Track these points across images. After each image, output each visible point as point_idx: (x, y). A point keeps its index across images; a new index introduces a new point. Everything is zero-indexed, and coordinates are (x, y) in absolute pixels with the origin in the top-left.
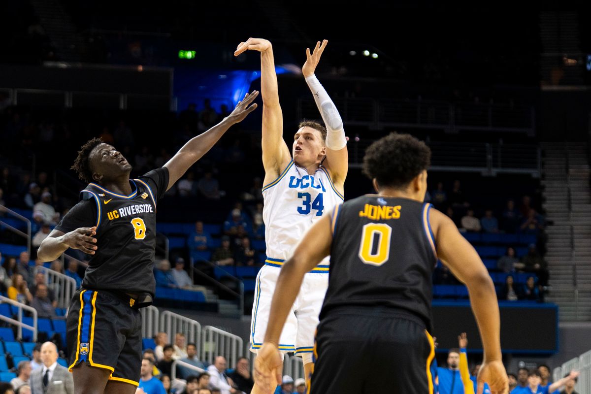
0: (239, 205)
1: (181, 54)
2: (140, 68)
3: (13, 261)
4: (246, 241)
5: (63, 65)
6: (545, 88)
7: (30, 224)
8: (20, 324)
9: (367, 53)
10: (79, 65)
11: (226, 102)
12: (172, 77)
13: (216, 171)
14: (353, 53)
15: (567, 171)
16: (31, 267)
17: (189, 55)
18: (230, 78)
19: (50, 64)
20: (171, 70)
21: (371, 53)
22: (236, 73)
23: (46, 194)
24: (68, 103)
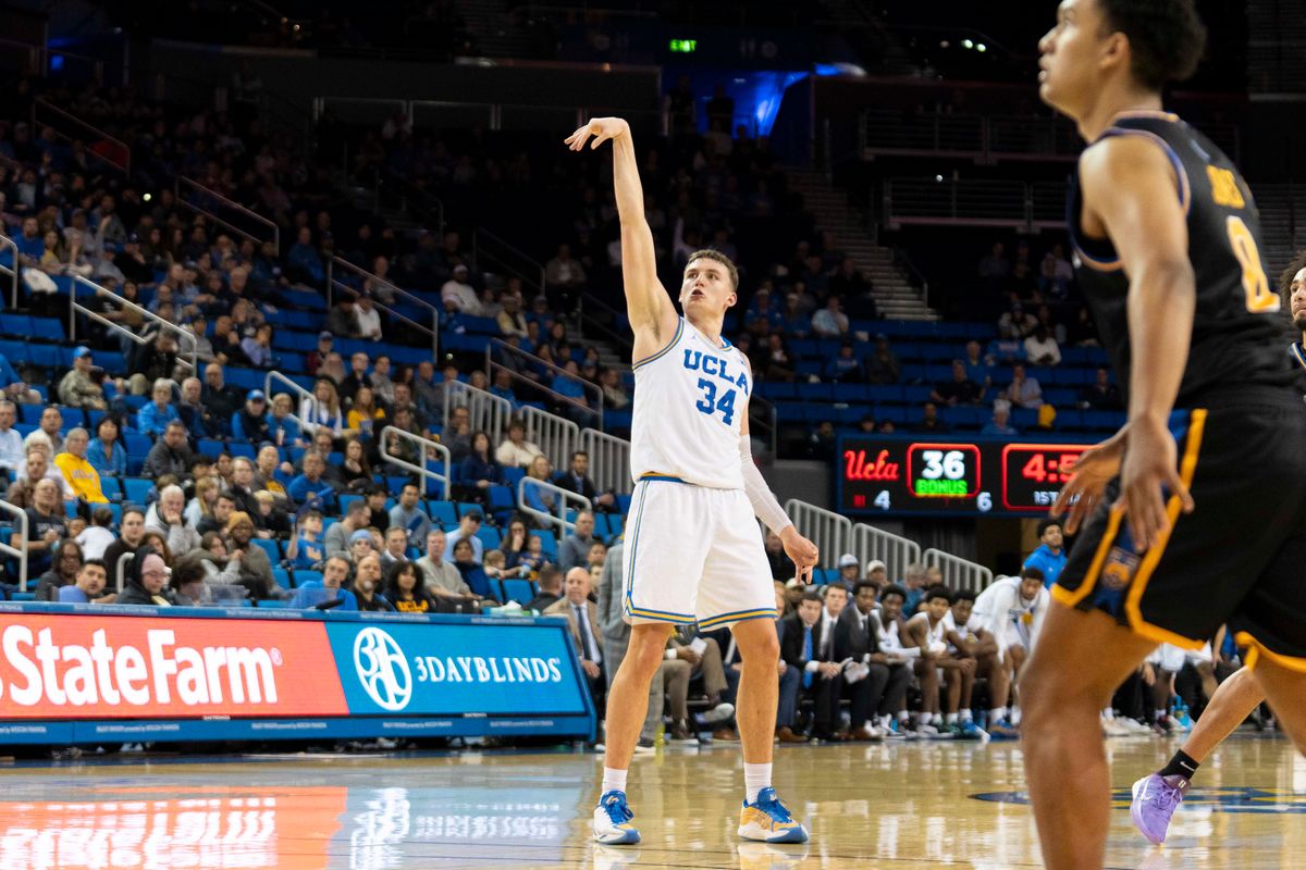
0: (768, 283)
1: (674, 46)
2: (607, 67)
3: (409, 372)
4: (775, 339)
5: (485, 63)
6: (1254, 97)
7: (436, 313)
8: (423, 471)
9: (969, 44)
10: (511, 63)
11: (744, 121)
12: (659, 81)
13: (732, 230)
14: (945, 44)
15: (1292, 230)
16: (437, 384)
17: (687, 46)
18: (752, 84)
19: (464, 61)
20: (658, 70)
21: (975, 43)
22: (761, 74)
23: (460, 268)
24: (495, 124)
